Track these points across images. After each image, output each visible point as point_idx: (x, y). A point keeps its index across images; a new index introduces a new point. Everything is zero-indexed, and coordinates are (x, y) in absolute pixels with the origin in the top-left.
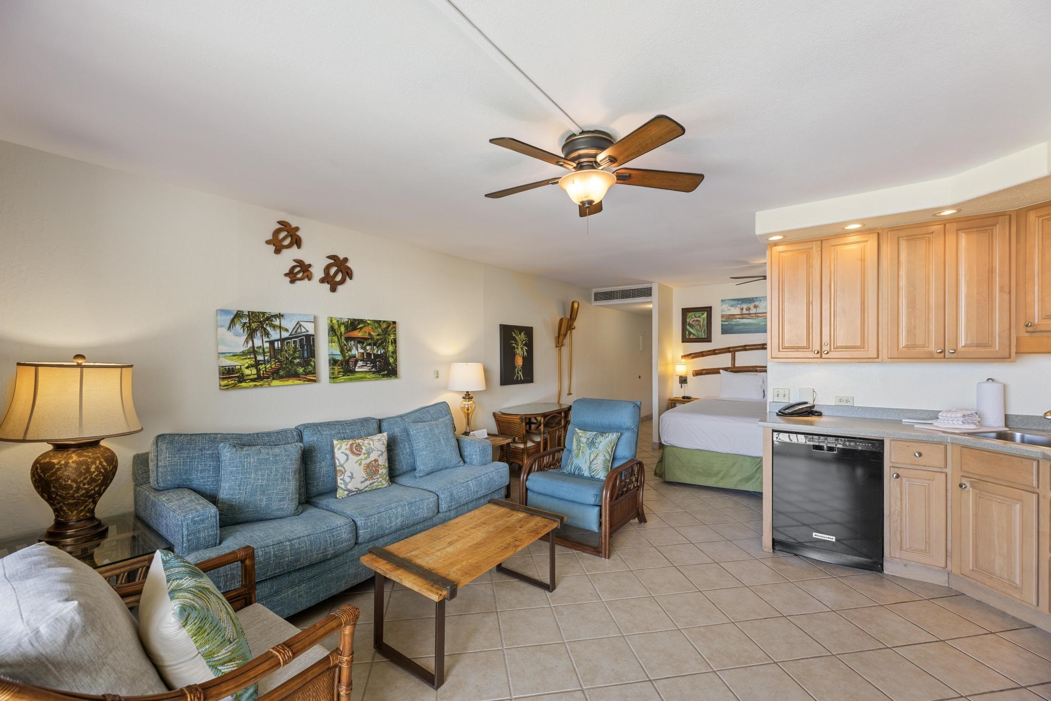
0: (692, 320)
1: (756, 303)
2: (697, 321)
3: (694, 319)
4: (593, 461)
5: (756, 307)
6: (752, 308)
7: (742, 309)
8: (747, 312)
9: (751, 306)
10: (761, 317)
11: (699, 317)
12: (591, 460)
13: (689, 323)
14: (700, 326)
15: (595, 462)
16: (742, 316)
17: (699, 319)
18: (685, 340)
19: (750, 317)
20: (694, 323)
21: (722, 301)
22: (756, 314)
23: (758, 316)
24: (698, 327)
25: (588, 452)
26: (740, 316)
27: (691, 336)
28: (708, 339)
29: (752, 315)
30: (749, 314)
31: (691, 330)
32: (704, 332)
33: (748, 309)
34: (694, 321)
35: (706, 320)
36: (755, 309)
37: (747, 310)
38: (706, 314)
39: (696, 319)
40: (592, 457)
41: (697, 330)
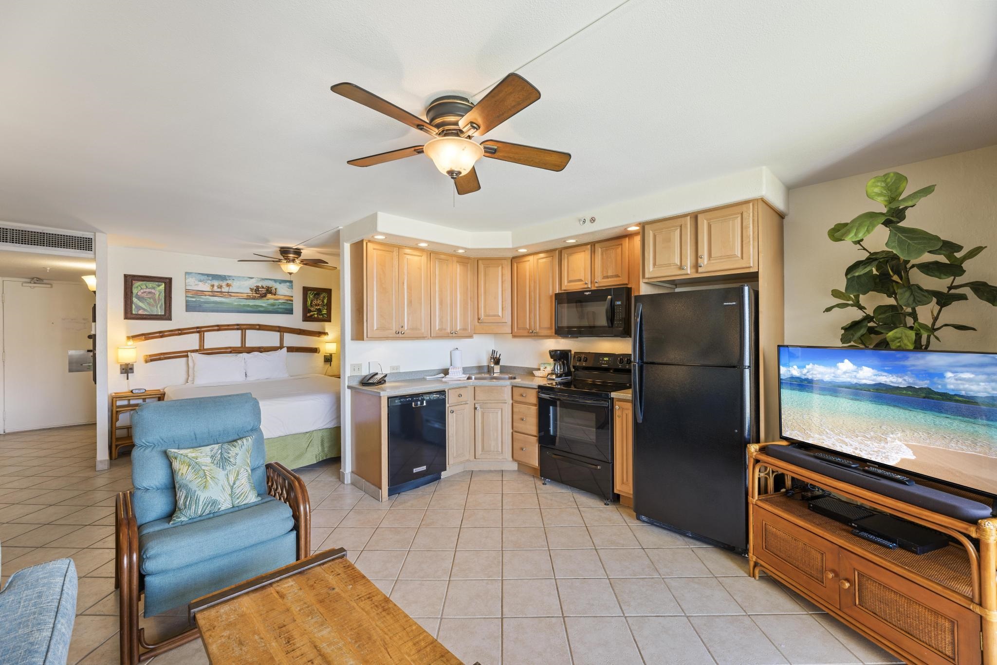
0: (142, 291)
1: (229, 282)
2: (150, 293)
3: (145, 290)
4: (234, 484)
5: (228, 285)
6: (224, 286)
7: (213, 286)
8: (219, 290)
9: (224, 284)
10: (234, 296)
11: (154, 288)
12: (231, 484)
13: (137, 294)
14: (155, 300)
15: (237, 483)
16: (213, 293)
17: (153, 291)
18: (129, 315)
19: (222, 295)
20: (145, 295)
21: (187, 273)
22: (228, 292)
23: (231, 296)
24: (152, 300)
25: (221, 474)
26: (210, 293)
27: (141, 312)
28: (167, 316)
29: (224, 294)
30: (221, 292)
31: (141, 304)
32: (160, 307)
33: (221, 287)
34: (145, 292)
35: (163, 293)
36: (228, 288)
37: (218, 288)
38: (163, 285)
39: (148, 290)
40: (232, 478)
41: (149, 304)
